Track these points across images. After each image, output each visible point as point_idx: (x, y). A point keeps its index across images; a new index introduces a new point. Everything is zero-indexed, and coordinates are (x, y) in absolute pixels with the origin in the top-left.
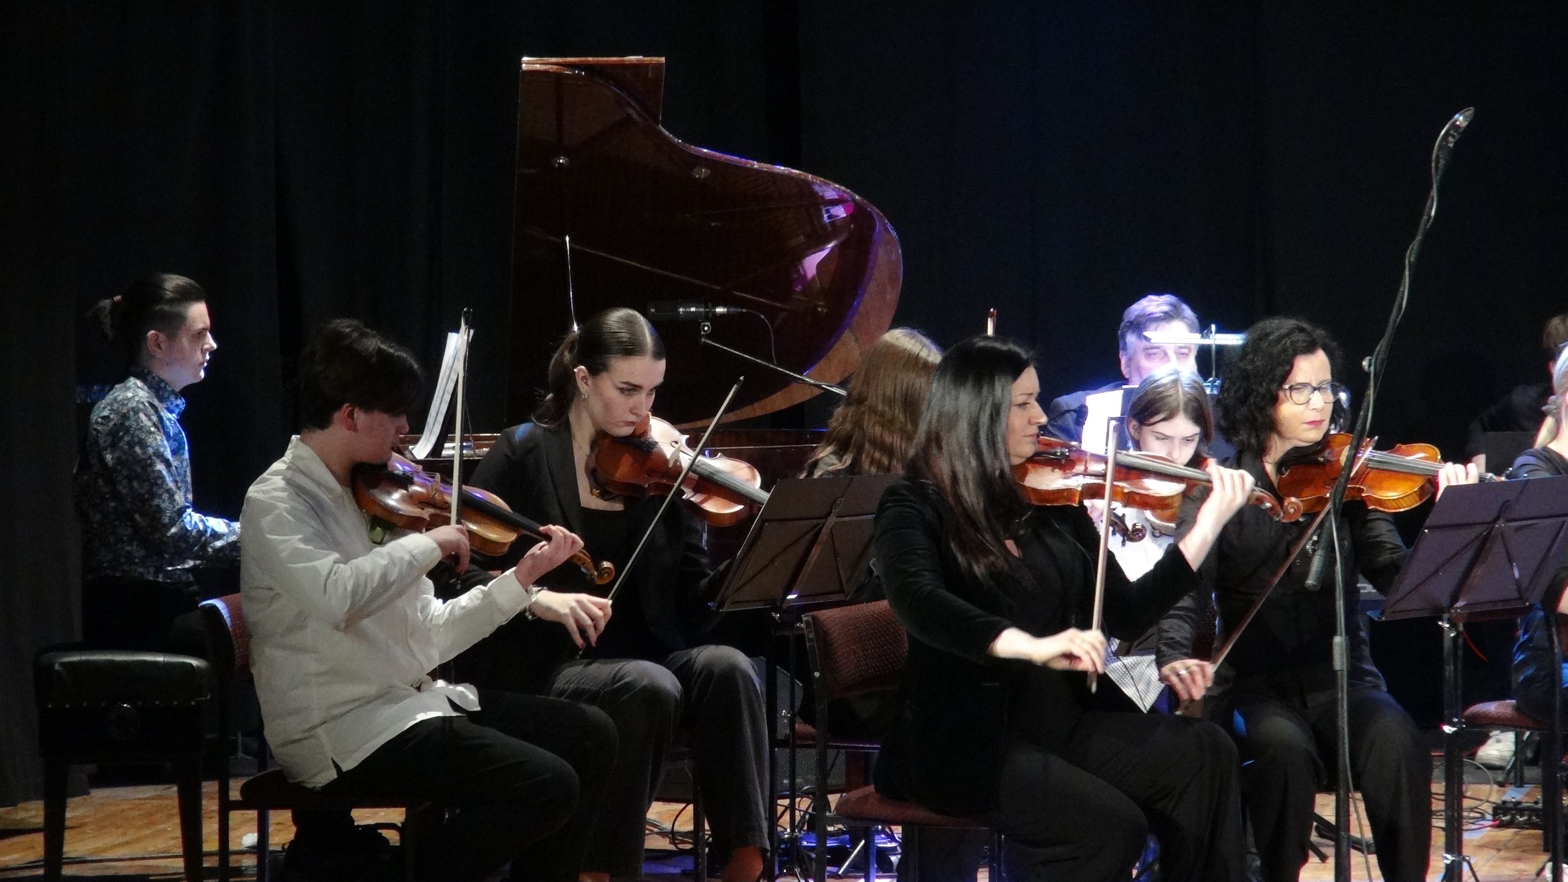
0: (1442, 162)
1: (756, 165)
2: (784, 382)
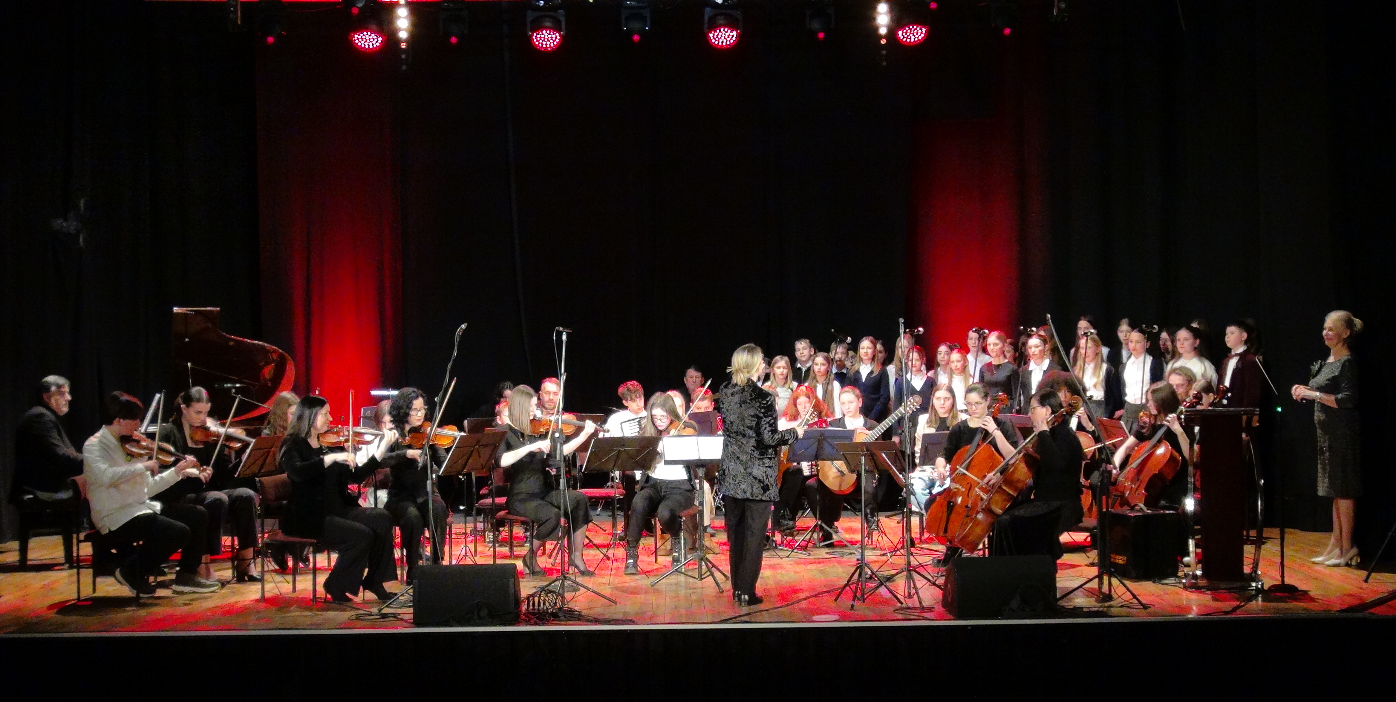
0: (458, 339)
1: (248, 341)
2: (258, 407)
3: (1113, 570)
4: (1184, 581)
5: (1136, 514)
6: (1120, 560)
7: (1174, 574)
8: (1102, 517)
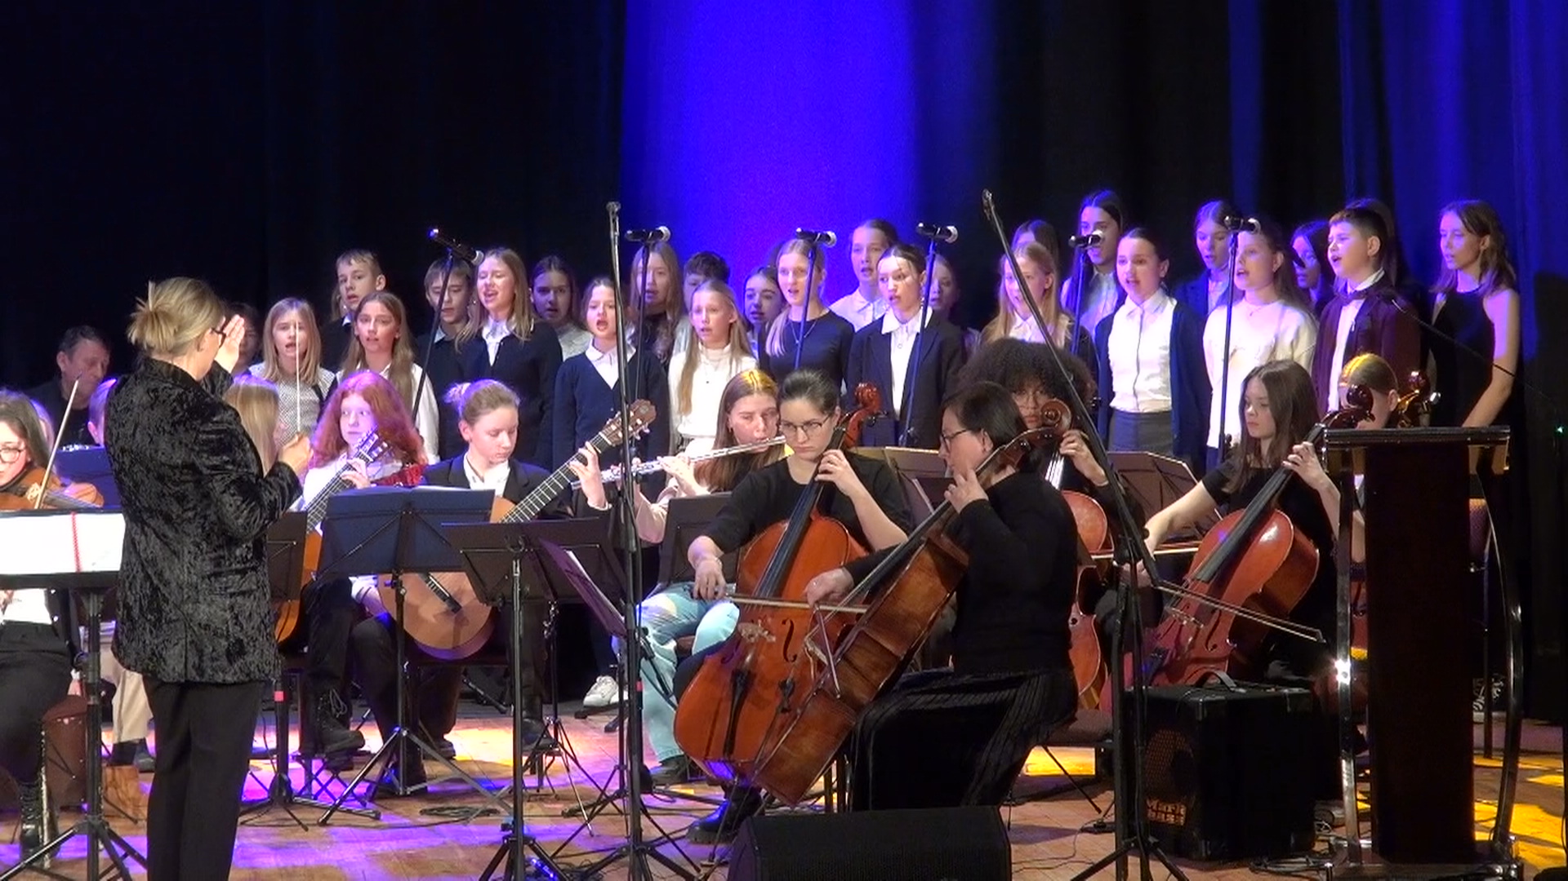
3: (1152, 840)
4: (1329, 865)
5: (1208, 698)
6: (1173, 814)
7: (1305, 848)
8: (1126, 704)
